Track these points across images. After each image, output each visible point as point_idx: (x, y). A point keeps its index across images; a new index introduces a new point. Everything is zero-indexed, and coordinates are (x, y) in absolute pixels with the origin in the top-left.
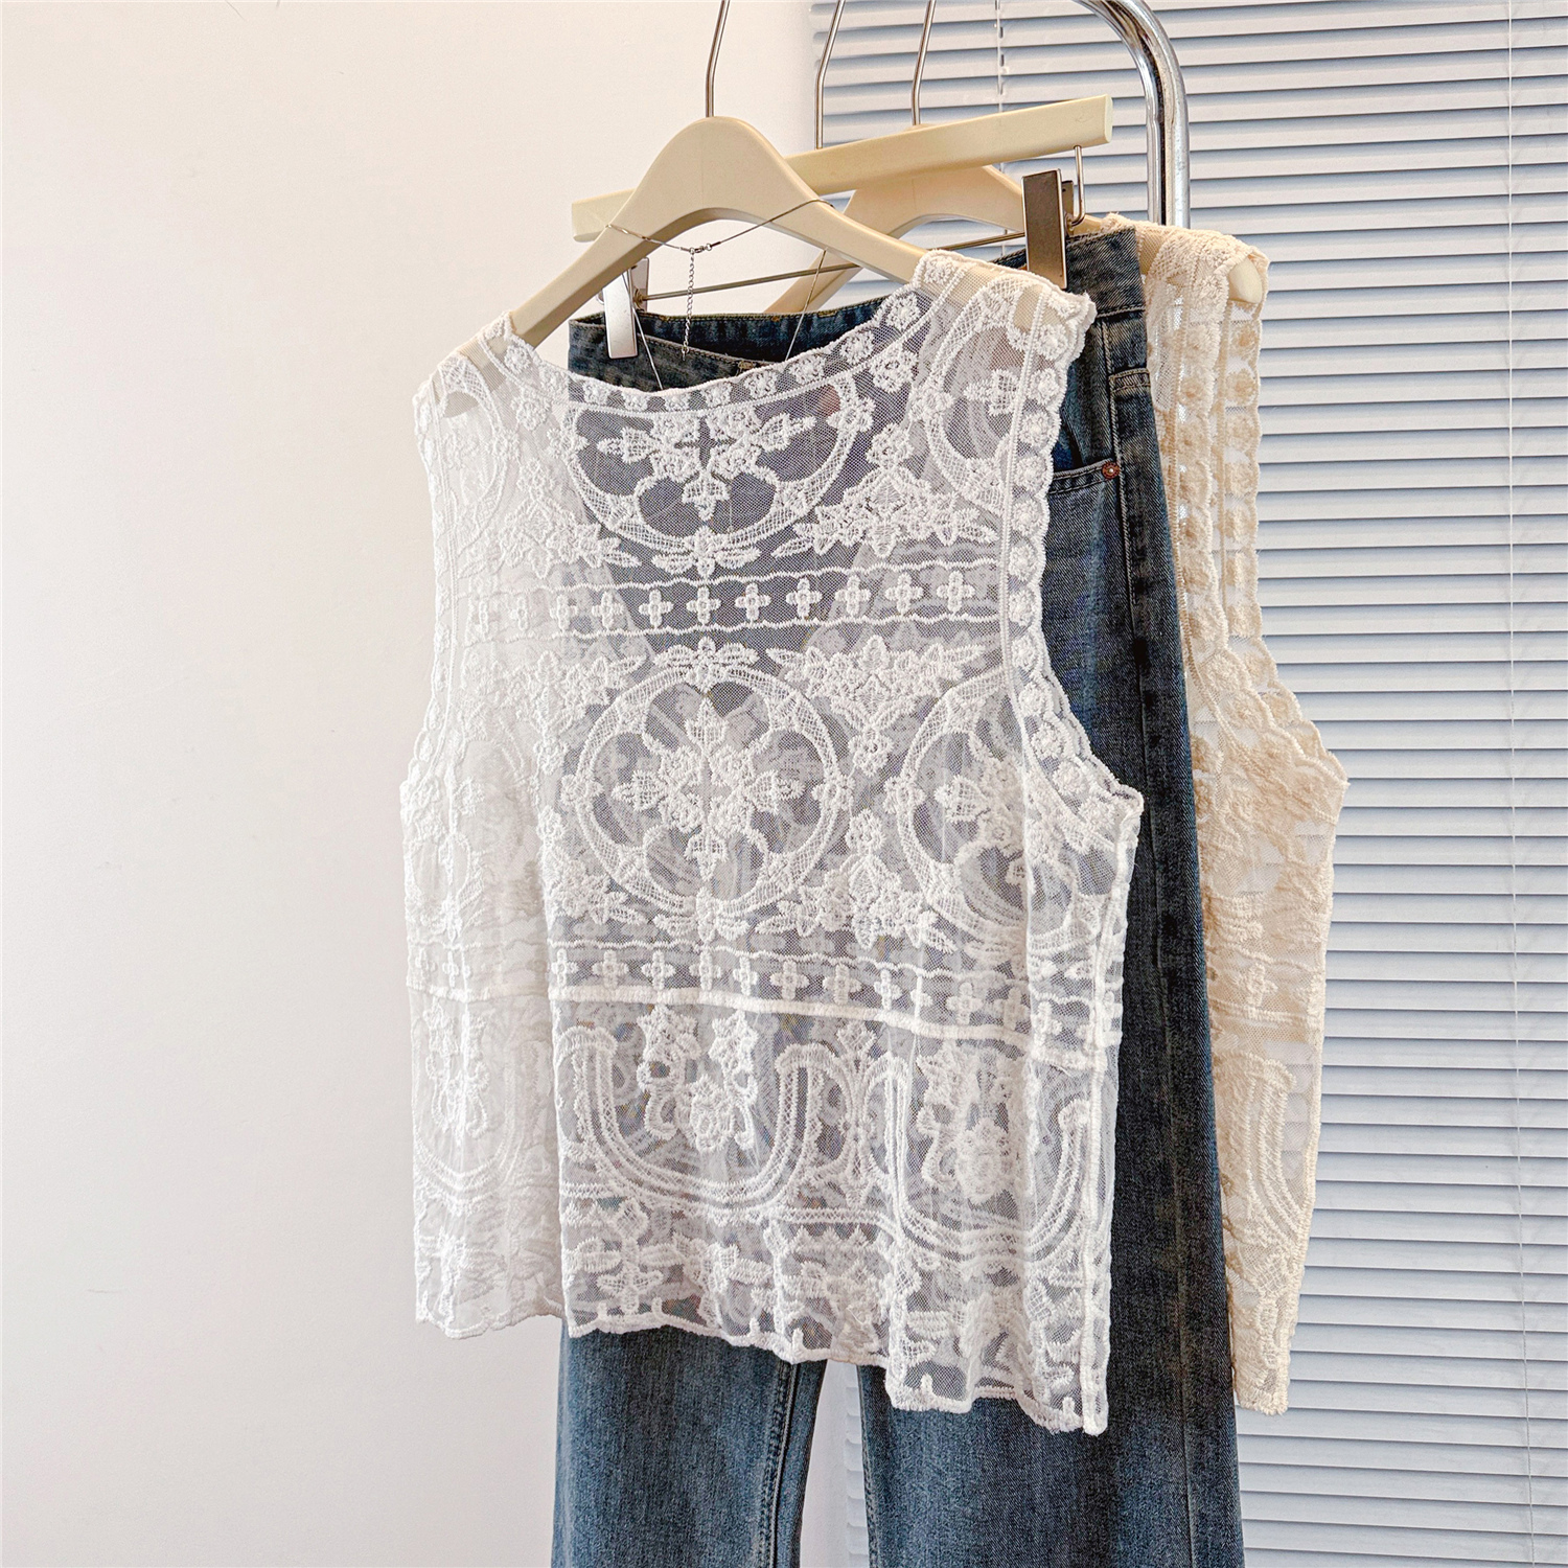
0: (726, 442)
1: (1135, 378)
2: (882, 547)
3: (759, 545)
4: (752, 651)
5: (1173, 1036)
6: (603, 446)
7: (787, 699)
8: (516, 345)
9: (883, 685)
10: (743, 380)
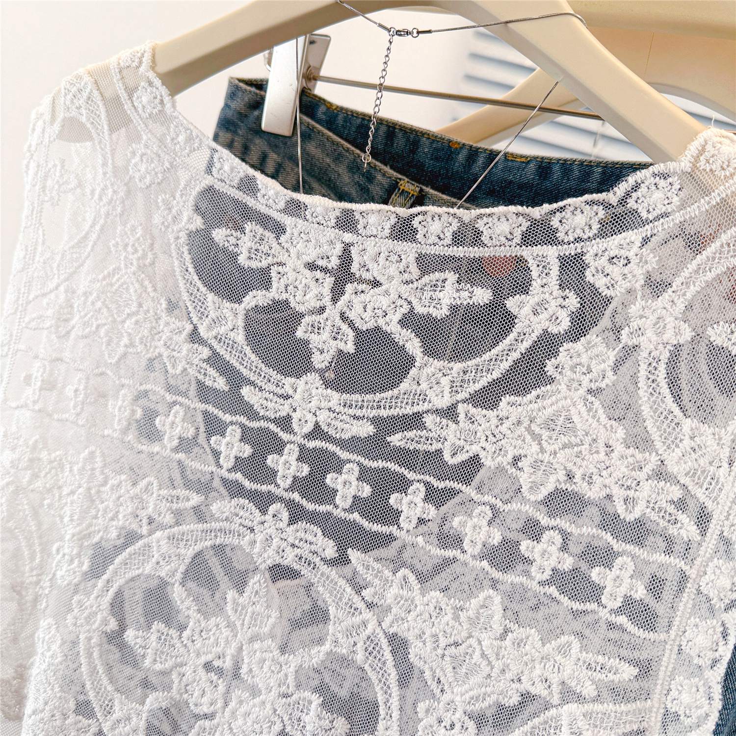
0: (368, 282)
2: (534, 487)
3: (375, 421)
4: (331, 543)
6: (219, 235)
7: (357, 620)
8: (150, 84)
9: (483, 655)
10: (413, 216)
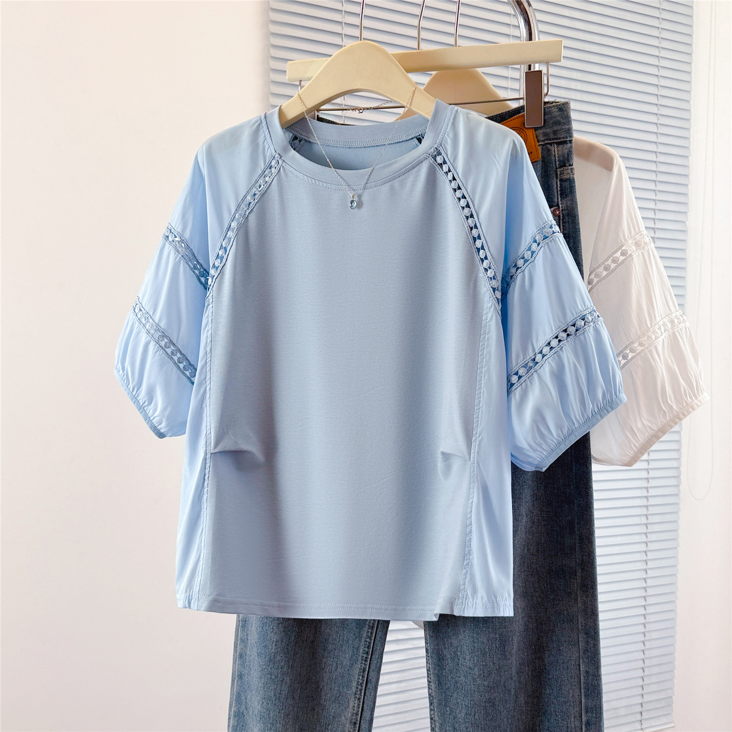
1: (570, 170)
5: (576, 465)
